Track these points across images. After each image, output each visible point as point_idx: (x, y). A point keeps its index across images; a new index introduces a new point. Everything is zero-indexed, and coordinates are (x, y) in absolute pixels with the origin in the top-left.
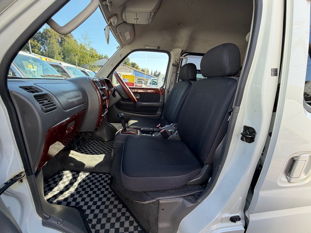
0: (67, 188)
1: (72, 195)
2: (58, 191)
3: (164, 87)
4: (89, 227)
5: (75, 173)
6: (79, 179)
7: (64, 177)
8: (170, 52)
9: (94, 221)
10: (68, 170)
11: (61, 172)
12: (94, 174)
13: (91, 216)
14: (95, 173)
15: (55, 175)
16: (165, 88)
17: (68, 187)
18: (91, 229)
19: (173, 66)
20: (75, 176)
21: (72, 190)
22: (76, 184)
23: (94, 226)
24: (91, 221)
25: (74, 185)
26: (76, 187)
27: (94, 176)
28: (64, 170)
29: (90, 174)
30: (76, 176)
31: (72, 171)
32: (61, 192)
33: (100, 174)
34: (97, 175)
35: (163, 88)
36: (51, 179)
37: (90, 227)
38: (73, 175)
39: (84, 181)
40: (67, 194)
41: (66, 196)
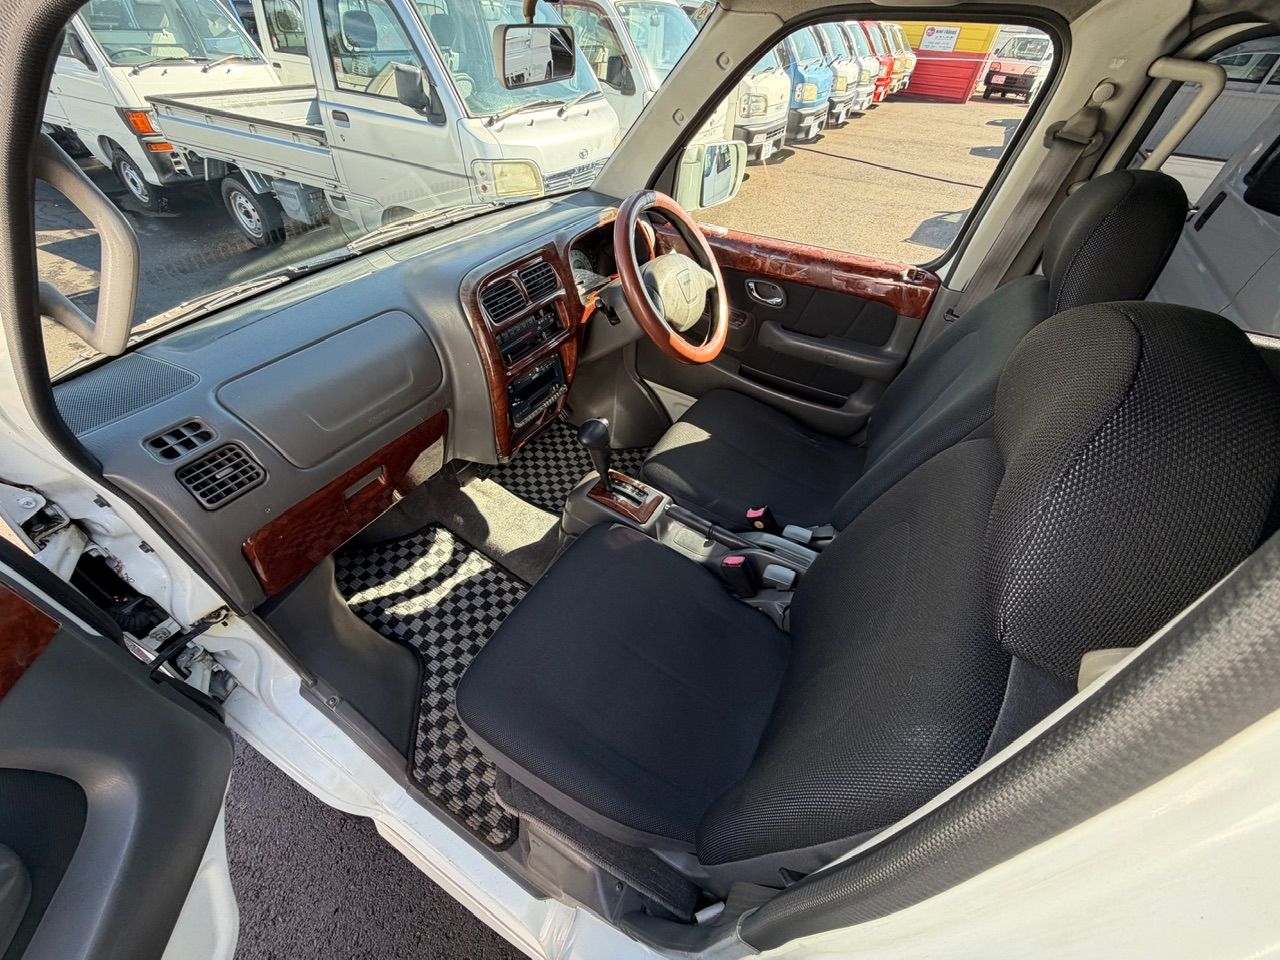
0: (426, 586)
1: (425, 615)
2: (406, 588)
3: (942, 273)
4: (418, 722)
5: (461, 547)
6: (463, 573)
7: (434, 549)
8: (1075, 18)
9: (434, 716)
10: (449, 531)
11: (432, 529)
12: (500, 575)
13: (434, 699)
14: (506, 571)
15: (415, 534)
16: (943, 279)
17: (428, 585)
18: (419, 731)
19: (1046, 145)
20: (457, 557)
21: (433, 598)
22: (449, 584)
23: (427, 728)
24: (428, 709)
25: (444, 584)
26: (443, 595)
27: (498, 581)
28: (440, 527)
29: (492, 569)
30: (460, 556)
31: (457, 538)
32: (410, 594)
33: (516, 584)
34: (507, 580)
35: (937, 272)
36: (406, 542)
37: (420, 725)
38: (455, 552)
39: (470, 583)
40: (416, 606)
41: (412, 612)
